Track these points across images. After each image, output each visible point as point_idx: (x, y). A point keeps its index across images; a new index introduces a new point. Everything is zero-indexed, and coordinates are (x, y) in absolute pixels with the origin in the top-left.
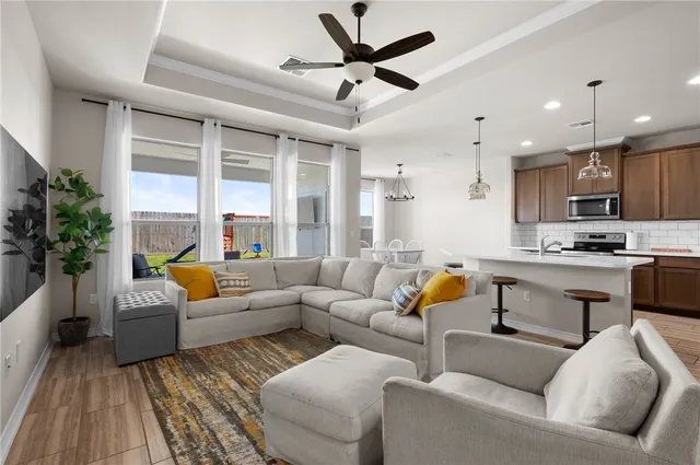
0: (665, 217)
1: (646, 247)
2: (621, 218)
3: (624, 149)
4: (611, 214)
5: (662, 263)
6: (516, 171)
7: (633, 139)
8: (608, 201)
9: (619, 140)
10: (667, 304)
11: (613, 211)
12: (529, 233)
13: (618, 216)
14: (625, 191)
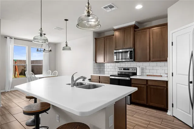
0: (151, 60)
1: (145, 74)
2: (134, 60)
3: (135, 27)
4: (130, 59)
5: (149, 83)
6: (96, 39)
7: (139, 23)
8: (129, 52)
9: (133, 23)
10: (151, 104)
11: (131, 58)
12: (102, 67)
13: (133, 60)
14: (136, 48)
